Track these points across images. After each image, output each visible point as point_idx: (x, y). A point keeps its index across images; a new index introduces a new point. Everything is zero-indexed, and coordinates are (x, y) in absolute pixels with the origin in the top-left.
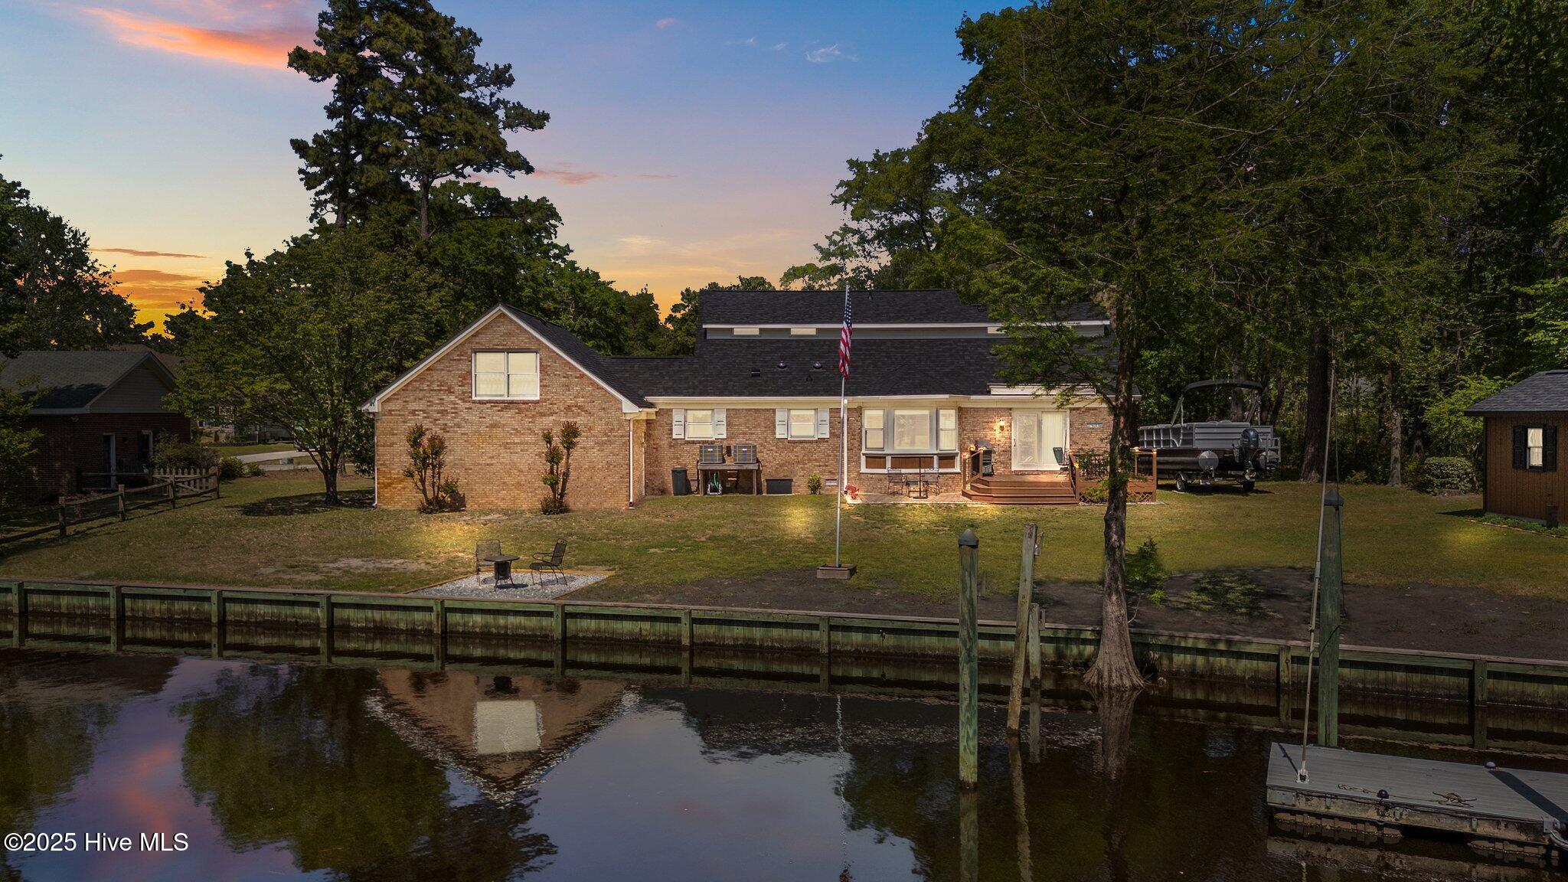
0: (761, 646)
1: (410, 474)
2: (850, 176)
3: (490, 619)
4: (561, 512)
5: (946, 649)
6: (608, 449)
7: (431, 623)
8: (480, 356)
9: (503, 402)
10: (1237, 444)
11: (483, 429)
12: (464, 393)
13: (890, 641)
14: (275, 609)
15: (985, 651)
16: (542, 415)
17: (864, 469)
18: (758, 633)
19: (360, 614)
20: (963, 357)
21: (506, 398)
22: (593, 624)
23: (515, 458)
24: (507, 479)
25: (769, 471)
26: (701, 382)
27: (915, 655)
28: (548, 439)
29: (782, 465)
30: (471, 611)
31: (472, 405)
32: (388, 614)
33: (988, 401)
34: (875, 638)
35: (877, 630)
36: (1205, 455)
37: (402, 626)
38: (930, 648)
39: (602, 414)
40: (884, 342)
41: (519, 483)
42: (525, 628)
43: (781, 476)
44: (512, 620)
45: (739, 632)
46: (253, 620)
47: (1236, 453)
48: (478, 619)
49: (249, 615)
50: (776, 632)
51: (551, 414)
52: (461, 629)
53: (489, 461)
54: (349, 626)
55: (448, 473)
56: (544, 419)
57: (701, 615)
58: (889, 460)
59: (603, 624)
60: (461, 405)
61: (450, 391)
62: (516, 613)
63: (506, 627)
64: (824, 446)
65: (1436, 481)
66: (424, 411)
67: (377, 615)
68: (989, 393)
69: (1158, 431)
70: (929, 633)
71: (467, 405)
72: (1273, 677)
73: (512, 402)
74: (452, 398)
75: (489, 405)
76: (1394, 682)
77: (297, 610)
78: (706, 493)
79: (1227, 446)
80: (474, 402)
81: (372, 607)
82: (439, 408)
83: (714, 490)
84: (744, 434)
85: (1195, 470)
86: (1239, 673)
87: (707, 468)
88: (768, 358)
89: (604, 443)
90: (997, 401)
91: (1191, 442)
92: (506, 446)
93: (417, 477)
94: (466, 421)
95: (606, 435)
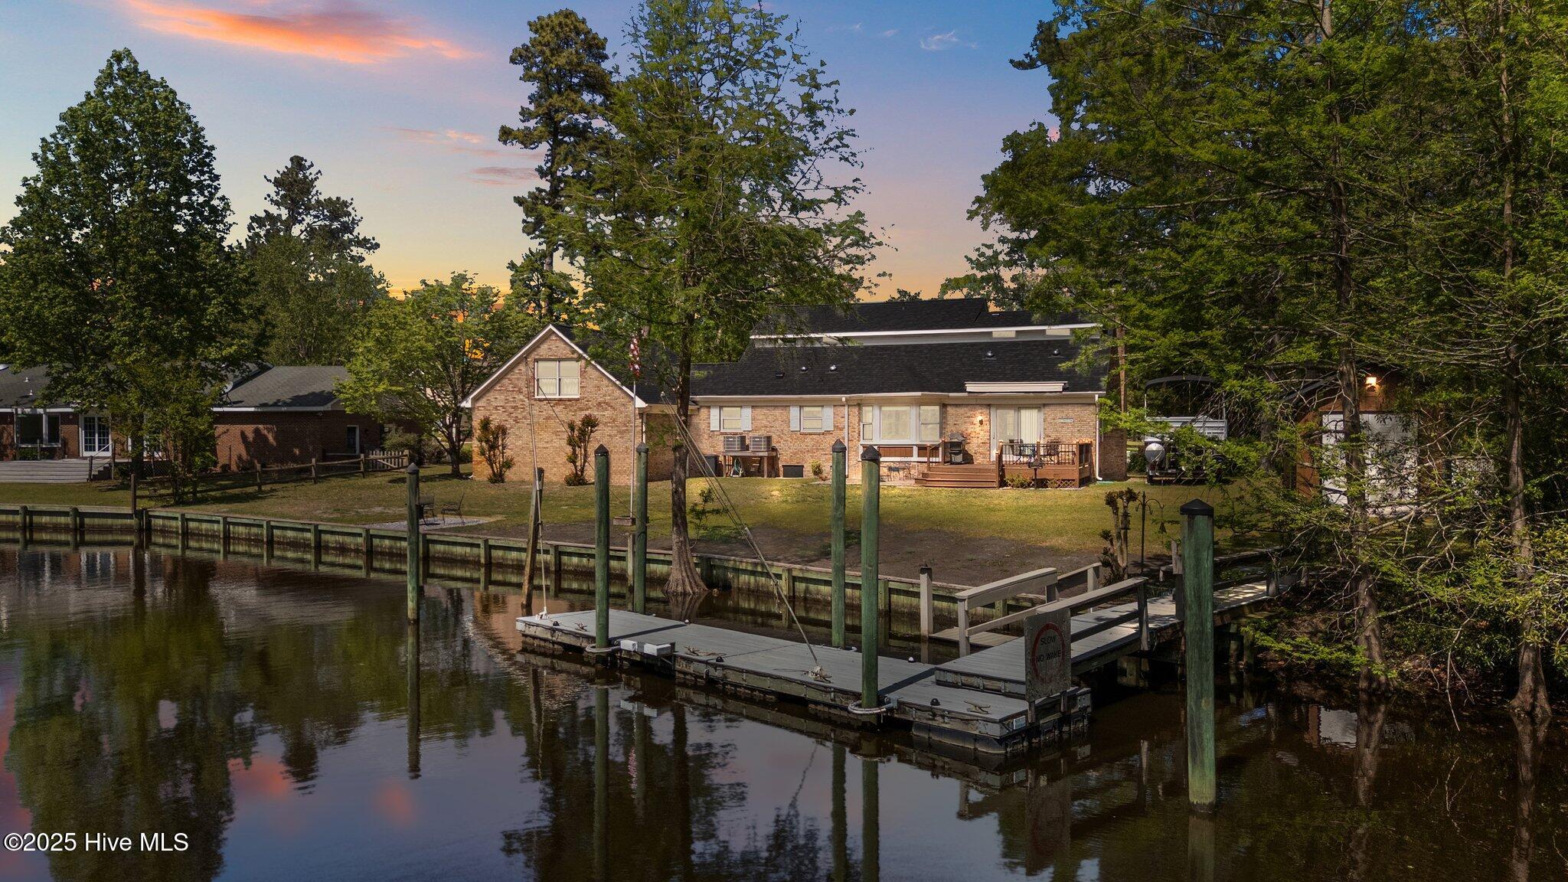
1: (482, 453)
4: (580, 484)
6: (627, 436)
8: (541, 364)
9: (555, 400)
11: (541, 420)
12: (529, 392)
14: (295, 534)
16: (578, 409)
19: (333, 538)
21: (557, 397)
25: (789, 458)
28: (572, 427)
30: (383, 537)
31: (534, 402)
39: (622, 409)
43: (795, 463)
49: (283, 537)
51: (586, 409)
54: (328, 546)
56: (580, 412)
60: (525, 401)
61: (520, 392)
64: (829, 437)
66: (503, 407)
67: (341, 539)
68: (964, 391)
71: (531, 402)
73: (561, 400)
74: (521, 397)
75: (545, 402)
77: (304, 535)
78: (731, 476)
80: (536, 400)
81: (338, 533)
82: (513, 405)
83: (736, 472)
89: (624, 431)
93: (486, 455)
95: (625, 425)
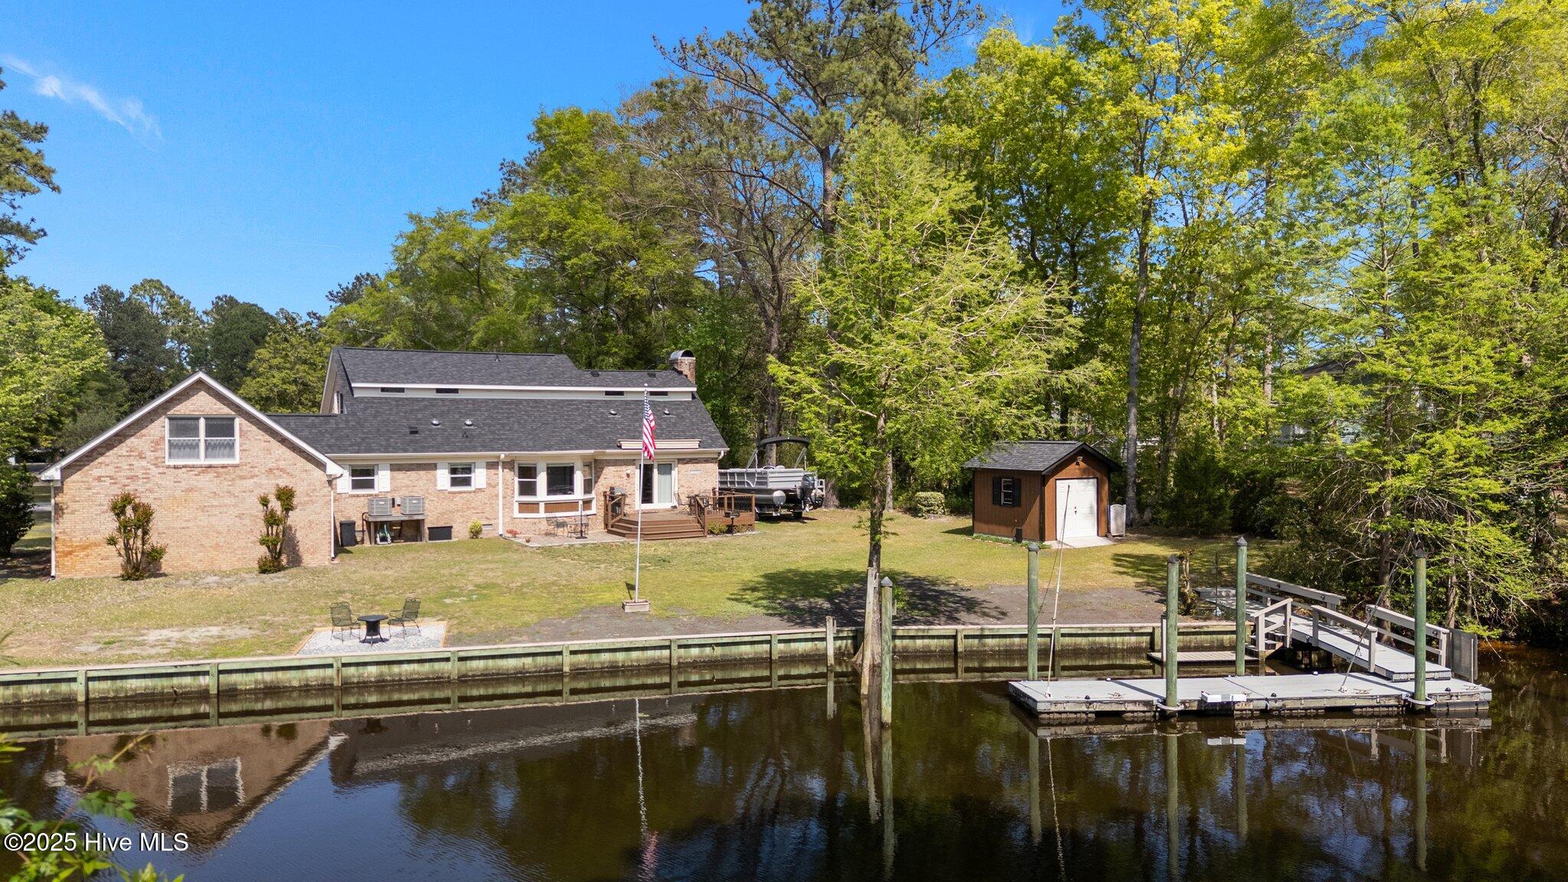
0: (623, 666)
1: (112, 541)
2: (410, 228)
3: (385, 669)
4: (279, 570)
5: (756, 653)
7: (332, 678)
9: (200, 466)
10: (799, 484)
11: (178, 493)
12: (156, 458)
13: (719, 651)
14: (149, 682)
15: (781, 652)
16: (242, 478)
17: (516, 514)
18: (620, 657)
19: (249, 678)
20: (589, 416)
21: (202, 463)
22: (481, 664)
23: (213, 520)
24: (205, 541)
25: (431, 521)
26: (363, 439)
27: (735, 659)
28: (265, 502)
29: (442, 514)
30: (365, 664)
31: (166, 471)
32: (280, 674)
33: (618, 454)
34: (708, 650)
35: (710, 645)
36: (776, 494)
37: (295, 683)
38: (746, 654)
39: (304, 475)
40: (520, 402)
41: (217, 545)
42: (418, 673)
43: (441, 524)
44: (405, 667)
45: (606, 657)
46: (122, 695)
47: (798, 492)
48: (373, 670)
49: (116, 691)
50: (635, 655)
51: (252, 477)
52: (356, 680)
53: (184, 525)
54: (235, 690)
55: (155, 540)
56: (244, 482)
57: (576, 648)
58: (542, 507)
59: (490, 663)
60: (154, 470)
61: (141, 456)
62: (409, 662)
63: (400, 674)
64: (481, 495)
65: (925, 509)
66: (111, 478)
67: (268, 677)
68: (619, 447)
69: (732, 474)
70: (745, 643)
71: (161, 470)
72: (952, 649)
73: (210, 466)
74: (144, 463)
75: (184, 470)
76: (1013, 644)
77: (176, 681)
78: (376, 542)
79: (791, 486)
80: (168, 467)
81: (262, 670)
82: (129, 474)
83: (384, 539)
84: (408, 486)
85: (771, 505)
86: (933, 648)
87: (379, 519)
88: (420, 416)
90: (624, 455)
91: (766, 483)
92: (203, 509)
93: (121, 545)
94: (159, 486)
95: (308, 495)
